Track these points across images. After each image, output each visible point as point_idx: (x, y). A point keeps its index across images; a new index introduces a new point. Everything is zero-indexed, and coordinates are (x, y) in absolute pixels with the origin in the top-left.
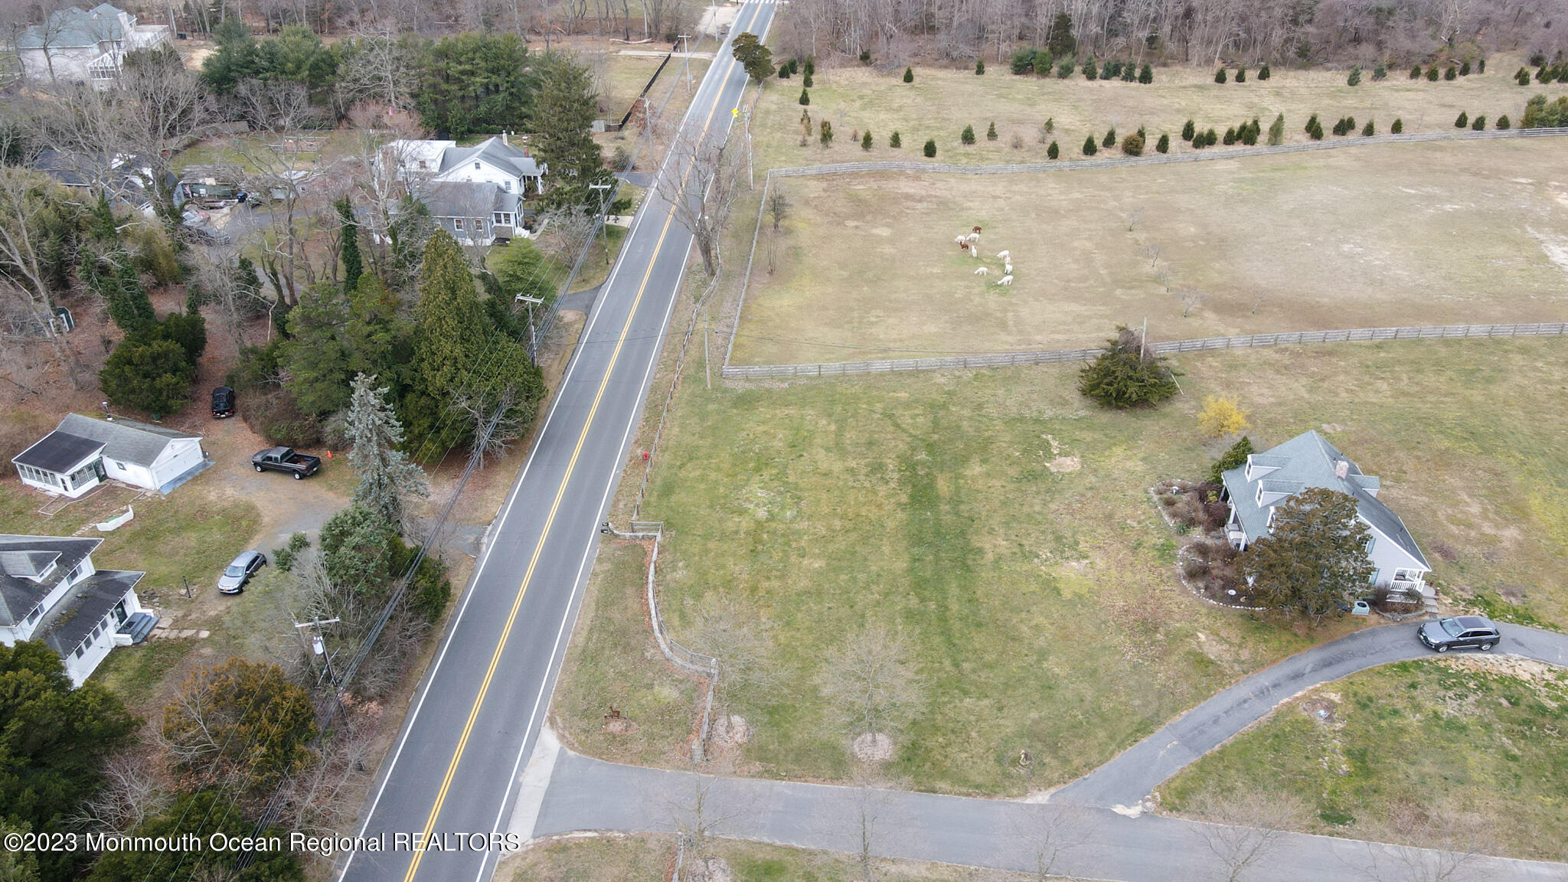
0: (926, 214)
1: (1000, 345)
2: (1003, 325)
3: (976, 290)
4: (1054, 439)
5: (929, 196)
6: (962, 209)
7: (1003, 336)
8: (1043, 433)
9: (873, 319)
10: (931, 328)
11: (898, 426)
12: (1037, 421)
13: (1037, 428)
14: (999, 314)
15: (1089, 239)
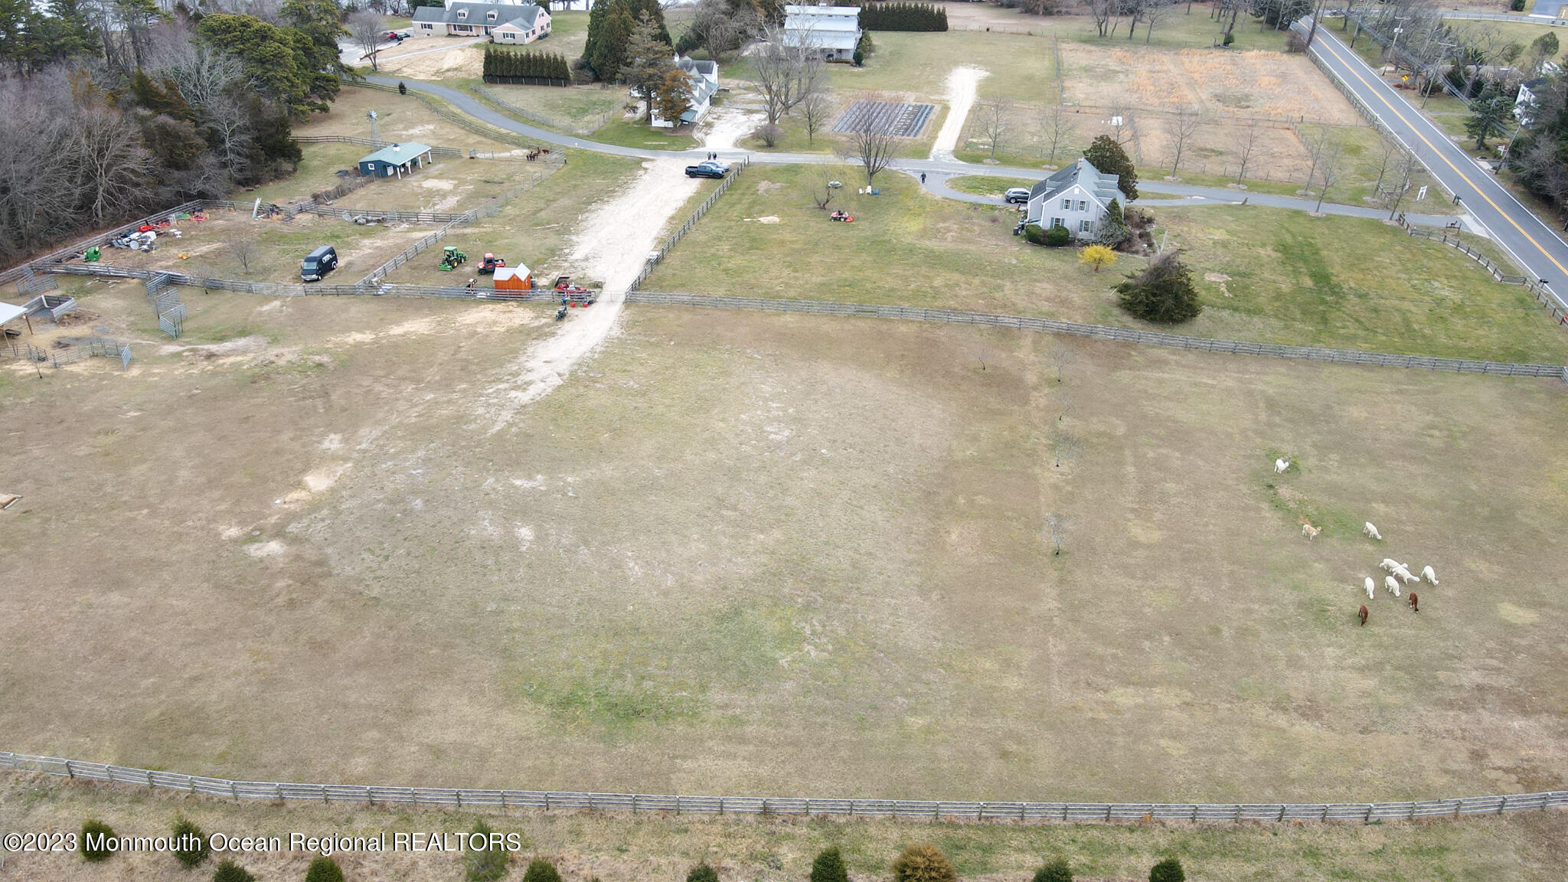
0: (1451, 657)
1: (1273, 380)
2: (1271, 404)
3: (1312, 461)
4: (1223, 293)
5: (1466, 707)
6: (1376, 667)
7: (1271, 391)
8: (1232, 298)
9: (1436, 433)
10: (1357, 412)
11: (1357, 321)
12: (1236, 309)
13: (1235, 303)
14: (1277, 420)
15: (1135, 544)
